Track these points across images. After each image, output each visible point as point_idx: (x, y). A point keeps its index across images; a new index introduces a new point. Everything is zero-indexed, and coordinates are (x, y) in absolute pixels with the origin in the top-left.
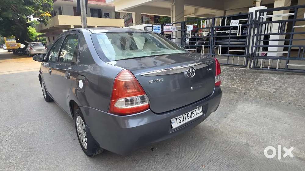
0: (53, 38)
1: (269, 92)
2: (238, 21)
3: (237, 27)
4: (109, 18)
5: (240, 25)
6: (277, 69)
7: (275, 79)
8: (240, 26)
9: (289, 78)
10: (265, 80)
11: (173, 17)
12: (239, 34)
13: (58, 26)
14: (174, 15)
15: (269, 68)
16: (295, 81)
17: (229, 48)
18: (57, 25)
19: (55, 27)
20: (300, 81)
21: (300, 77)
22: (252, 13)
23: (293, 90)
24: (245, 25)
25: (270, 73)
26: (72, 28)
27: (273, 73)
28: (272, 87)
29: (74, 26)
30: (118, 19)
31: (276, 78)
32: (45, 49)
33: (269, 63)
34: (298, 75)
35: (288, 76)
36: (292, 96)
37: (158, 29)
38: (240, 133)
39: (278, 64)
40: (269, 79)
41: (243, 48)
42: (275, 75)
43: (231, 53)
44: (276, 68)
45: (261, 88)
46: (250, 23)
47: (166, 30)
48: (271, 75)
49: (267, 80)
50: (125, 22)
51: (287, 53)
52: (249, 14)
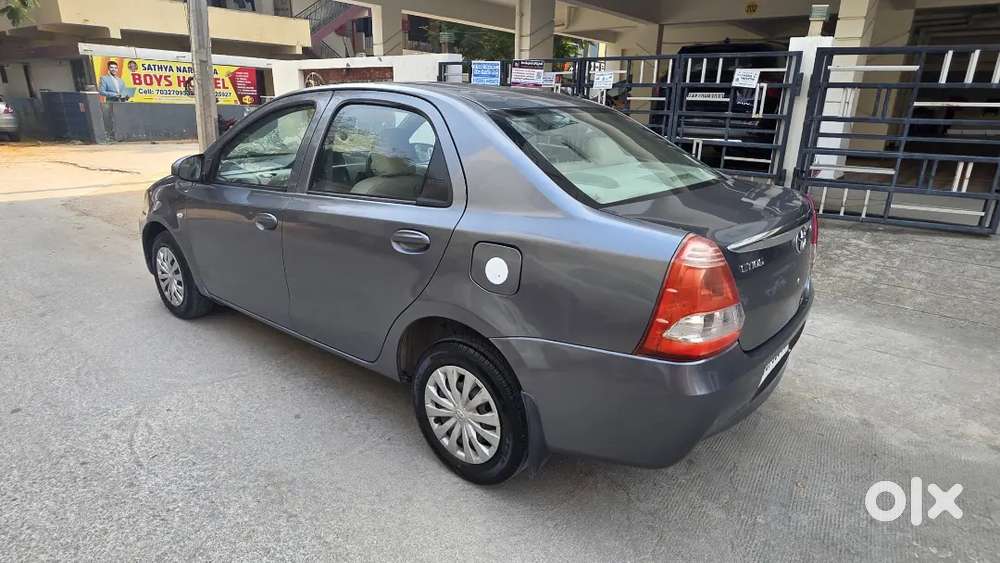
0: (22, 71)
1: (861, 281)
2: (756, 72)
3: (754, 90)
4: (254, 10)
5: (763, 84)
6: (863, 216)
7: (863, 244)
8: (761, 89)
9: (895, 242)
10: (837, 248)
11: (521, 36)
12: (758, 112)
13: (54, 25)
14: (527, 30)
15: (842, 214)
16: (915, 251)
17: (724, 150)
18: (54, 21)
19: (40, 28)
20: (924, 249)
21: (922, 239)
22: (799, 54)
23: (918, 276)
24: (776, 85)
25: (843, 227)
26: (112, 36)
27: (850, 228)
28: (863, 267)
29: (123, 32)
30: (287, 16)
31: (864, 241)
32: (6, 112)
33: (844, 200)
34: (912, 233)
35: (892, 237)
36: (922, 293)
37: (491, 76)
38: (833, 394)
39: (866, 202)
40: (847, 244)
41: (766, 154)
42: (859, 233)
43: (729, 165)
44: (860, 215)
45: (836, 270)
46: (790, 81)
47: (518, 81)
48: (846, 233)
49: (843, 248)
50: (313, 30)
51: (892, 176)
52: (791, 57)
